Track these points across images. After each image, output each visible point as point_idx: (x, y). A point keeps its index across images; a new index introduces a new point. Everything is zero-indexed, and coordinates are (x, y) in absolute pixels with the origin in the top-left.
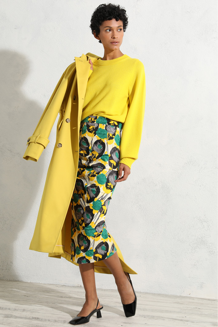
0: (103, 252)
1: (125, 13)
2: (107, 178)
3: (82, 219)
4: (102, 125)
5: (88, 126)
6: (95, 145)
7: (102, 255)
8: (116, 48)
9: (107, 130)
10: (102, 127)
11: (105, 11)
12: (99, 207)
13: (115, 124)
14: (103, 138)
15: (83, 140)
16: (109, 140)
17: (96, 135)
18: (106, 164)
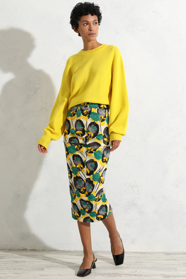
0: (104, 213)
1: (99, 9)
2: (102, 153)
3: (84, 188)
4: (95, 109)
5: (82, 111)
6: (89, 126)
7: (103, 215)
8: (93, 39)
9: (99, 113)
10: (94, 110)
11: (82, 8)
12: (98, 178)
13: (104, 108)
14: (97, 121)
15: (78, 122)
16: (102, 122)
17: (90, 118)
18: (101, 142)
